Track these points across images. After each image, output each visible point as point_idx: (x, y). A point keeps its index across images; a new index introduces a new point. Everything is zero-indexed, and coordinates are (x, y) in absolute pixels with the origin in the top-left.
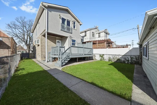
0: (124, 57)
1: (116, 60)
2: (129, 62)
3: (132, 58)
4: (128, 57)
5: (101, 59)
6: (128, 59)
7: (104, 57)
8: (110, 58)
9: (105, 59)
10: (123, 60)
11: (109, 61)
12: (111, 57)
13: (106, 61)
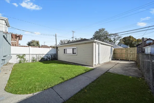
0: (47, 56)
1: (40, 59)
2: (50, 59)
3: (51, 56)
4: (49, 56)
5: (20, 61)
6: (49, 57)
7: (25, 57)
8: (34, 58)
9: (26, 59)
10: (46, 58)
11: (33, 62)
12: (35, 56)
13: (28, 62)
